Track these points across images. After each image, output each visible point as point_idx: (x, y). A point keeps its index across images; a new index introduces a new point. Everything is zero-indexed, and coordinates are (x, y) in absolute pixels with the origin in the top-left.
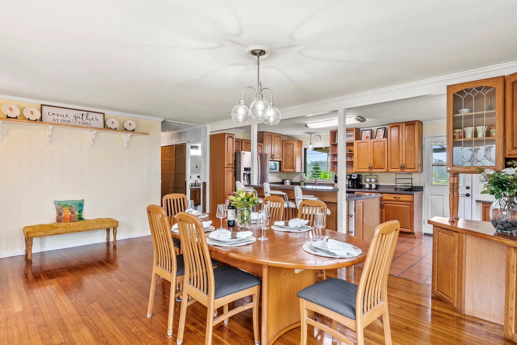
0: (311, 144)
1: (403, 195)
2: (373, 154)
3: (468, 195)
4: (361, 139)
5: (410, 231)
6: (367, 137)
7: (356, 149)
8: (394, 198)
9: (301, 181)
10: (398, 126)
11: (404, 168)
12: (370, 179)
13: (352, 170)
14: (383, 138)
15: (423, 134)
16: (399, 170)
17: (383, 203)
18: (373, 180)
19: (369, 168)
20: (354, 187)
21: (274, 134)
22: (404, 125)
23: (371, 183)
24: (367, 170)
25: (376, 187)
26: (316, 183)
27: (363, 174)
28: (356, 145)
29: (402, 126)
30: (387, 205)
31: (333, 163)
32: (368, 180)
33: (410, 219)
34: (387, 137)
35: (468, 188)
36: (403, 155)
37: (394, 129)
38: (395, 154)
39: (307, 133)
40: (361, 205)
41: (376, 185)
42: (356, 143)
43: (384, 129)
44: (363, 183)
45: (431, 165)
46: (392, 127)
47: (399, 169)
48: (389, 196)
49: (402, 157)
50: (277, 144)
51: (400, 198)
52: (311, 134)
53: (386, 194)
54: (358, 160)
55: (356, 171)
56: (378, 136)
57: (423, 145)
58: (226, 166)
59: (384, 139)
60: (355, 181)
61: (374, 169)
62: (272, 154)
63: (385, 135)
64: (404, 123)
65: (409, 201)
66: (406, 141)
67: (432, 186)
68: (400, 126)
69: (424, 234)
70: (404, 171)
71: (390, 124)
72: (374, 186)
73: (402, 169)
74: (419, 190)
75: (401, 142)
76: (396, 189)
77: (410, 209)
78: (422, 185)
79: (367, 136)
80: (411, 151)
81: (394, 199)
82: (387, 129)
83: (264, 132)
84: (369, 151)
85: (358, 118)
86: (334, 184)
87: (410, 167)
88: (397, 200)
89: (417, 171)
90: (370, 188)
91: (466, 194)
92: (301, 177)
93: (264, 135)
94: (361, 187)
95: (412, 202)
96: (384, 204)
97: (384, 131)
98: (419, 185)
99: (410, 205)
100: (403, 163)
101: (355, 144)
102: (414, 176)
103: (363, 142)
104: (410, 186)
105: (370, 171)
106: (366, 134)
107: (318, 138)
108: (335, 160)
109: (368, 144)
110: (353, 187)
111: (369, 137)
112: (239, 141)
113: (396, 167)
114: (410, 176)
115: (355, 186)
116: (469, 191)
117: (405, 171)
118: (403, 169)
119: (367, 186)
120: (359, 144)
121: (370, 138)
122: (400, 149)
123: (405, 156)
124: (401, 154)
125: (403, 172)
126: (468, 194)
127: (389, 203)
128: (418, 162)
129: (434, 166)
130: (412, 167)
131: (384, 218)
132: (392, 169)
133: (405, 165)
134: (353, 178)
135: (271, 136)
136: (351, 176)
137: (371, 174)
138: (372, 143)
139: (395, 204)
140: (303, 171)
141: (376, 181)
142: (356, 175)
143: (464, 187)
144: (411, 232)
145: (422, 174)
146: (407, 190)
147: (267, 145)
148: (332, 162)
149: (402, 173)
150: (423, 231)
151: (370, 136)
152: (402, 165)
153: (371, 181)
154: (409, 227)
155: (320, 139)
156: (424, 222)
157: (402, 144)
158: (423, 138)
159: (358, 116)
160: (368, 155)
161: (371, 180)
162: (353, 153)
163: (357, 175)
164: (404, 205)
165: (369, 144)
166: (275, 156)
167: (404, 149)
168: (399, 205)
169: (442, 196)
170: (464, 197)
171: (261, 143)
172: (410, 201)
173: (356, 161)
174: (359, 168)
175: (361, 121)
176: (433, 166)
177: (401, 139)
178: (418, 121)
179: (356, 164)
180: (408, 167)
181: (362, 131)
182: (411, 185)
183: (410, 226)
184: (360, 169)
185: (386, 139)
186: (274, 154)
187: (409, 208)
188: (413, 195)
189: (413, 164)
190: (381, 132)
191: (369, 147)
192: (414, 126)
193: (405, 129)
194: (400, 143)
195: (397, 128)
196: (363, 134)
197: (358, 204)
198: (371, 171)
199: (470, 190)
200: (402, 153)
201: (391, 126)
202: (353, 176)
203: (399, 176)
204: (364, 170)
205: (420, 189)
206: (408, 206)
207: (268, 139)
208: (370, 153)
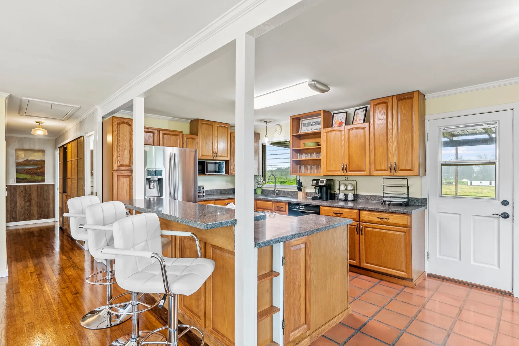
0: (266, 136)
1: (394, 215)
2: (349, 148)
3: (505, 216)
4: (332, 127)
5: (405, 275)
6: (341, 124)
7: (324, 141)
8: (378, 218)
9: (258, 187)
10: (386, 103)
11: (395, 169)
12: (346, 185)
13: (320, 172)
14: (364, 122)
15: (426, 113)
16: (388, 173)
17: (362, 225)
18: (350, 188)
19: (343, 170)
20: (323, 199)
21: (216, 123)
22: (395, 99)
23: (346, 192)
24: (340, 173)
25: (354, 198)
26: (275, 191)
27: (336, 179)
28: (325, 134)
29: (391, 101)
30: (367, 229)
31: (294, 163)
32: (342, 187)
33: (406, 255)
34: (369, 121)
35: (505, 203)
36: (393, 148)
37: (380, 108)
38: (382, 147)
39: (261, 121)
40: (300, 249)
41: (354, 195)
42: (324, 131)
43: (365, 109)
44: (337, 192)
45: (440, 165)
46: (376, 105)
47: (387, 171)
48: (371, 215)
49: (392, 151)
50: (222, 136)
51: (388, 219)
52: (266, 122)
53: (367, 212)
54: (327, 158)
55: (325, 174)
56: (356, 121)
57: (426, 132)
58: (115, 168)
59: (364, 124)
60: (324, 188)
61: (350, 171)
62: (214, 151)
63: (366, 119)
64: (395, 97)
65: (403, 226)
66: (399, 126)
67: (442, 198)
68: (389, 103)
69: (428, 276)
70: (395, 174)
71: (373, 101)
72: (351, 197)
73: (392, 171)
74: (419, 204)
75: (390, 127)
76: (383, 203)
77: (405, 239)
78: (425, 196)
79: (340, 121)
80: (406, 142)
81: (379, 220)
82: (369, 110)
83: (200, 120)
84: (343, 143)
85: (313, 83)
86: (297, 192)
87: (405, 167)
88: (384, 222)
89: (417, 175)
90: (346, 200)
91: (502, 215)
92: (257, 182)
93: (199, 124)
94: (333, 197)
95: (408, 227)
96: (364, 227)
97: (364, 112)
98: (419, 196)
99: (405, 232)
100: (394, 161)
101: (323, 133)
102: (412, 181)
103: (334, 130)
104: (404, 198)
105: (344, 174)
106: (340, 118)
107: (279, 128)
108: (297, 158)
109: (341, 134)
110: (321, 198)
111: (343, 123)
112: (153, 131)
113: (383, 168)
114: (404, 182)
115: (324, 196)
116: (507, 209)
117: (397, 175)
118: (394, 171)
119: (341, 196)
120: (329, 134)
121: (344, 125)
122: (389, 138)
123: (396, 149)
124: (390, 148)
125: (393, 175)
126: (505, 213)
127: (371, 226)
128: (418, 159)
129: (444, 165)
130: (408, 168)
131: (364, 250)
132: (377, 170)
133: (397, 164)
134: (320, 184)
135: (212, 125)
136: (317, 181)
137: (346, 179)
138: (346, 131)
139: (380, 229)
140: (261, 174)
141: (354, 190)
142: (325, 180)
143: (497, 201)
144: (406, 277)
145: (425, 179)
146: (400, 205)
147: (206, 138)
148: (293, 160)
149: (392, 177)
150: (426, 270)
151: (344, 121)
152: (392, 164)
153: (346, 190)
154: (404, 269)
155: (280, 130)
156: (428, 255)
157: (391, 130)
158: (426, 122)
159: (313, 81)
160: (341, 149)
161: (347, 187)
162: (321, 147)
163: (327, 180)
164: (395, 231)
165: (343, 133)
166: (219, 154)
167: (395, 139)
168: (387, 231)
169: (458, 216)
170: (498, 218)
171: (195, 136)
172: (405, 226)
173: (325, 159)
174: (329, 169)
175: (323, 91)
176: (442, 165)
177: (390, 123)
178: (418, 92)
179: (325, 163)
180: (401, 168)
181: (334, 114)
182: (406, 196)
183: (406, 268)
184: (330, 171)
185: (367, 124)
186: (216, 151)
187: (403, 237)
188: (410, 214)
189: (411, 163)
190: (361, 115)
191: (343, 138)
192: (411, 100)
193: (398, 107)
194: (389, 129)
195: (384, 106)
196: (335, 118)
197: (292, 248)
198: (346, 174)
199: (510, 206)
200: (392, 144)
201: (375, 103)
202: (321, 182)
203: (387, 182)
204: (336, 173)
205: (422, 203)
206: (401, 233)
207: (206, 129)
208: (344, 146)
